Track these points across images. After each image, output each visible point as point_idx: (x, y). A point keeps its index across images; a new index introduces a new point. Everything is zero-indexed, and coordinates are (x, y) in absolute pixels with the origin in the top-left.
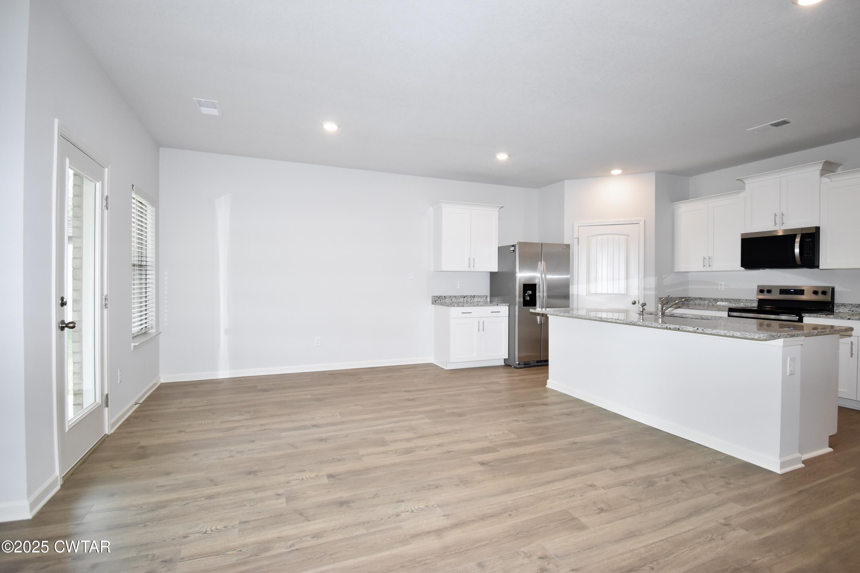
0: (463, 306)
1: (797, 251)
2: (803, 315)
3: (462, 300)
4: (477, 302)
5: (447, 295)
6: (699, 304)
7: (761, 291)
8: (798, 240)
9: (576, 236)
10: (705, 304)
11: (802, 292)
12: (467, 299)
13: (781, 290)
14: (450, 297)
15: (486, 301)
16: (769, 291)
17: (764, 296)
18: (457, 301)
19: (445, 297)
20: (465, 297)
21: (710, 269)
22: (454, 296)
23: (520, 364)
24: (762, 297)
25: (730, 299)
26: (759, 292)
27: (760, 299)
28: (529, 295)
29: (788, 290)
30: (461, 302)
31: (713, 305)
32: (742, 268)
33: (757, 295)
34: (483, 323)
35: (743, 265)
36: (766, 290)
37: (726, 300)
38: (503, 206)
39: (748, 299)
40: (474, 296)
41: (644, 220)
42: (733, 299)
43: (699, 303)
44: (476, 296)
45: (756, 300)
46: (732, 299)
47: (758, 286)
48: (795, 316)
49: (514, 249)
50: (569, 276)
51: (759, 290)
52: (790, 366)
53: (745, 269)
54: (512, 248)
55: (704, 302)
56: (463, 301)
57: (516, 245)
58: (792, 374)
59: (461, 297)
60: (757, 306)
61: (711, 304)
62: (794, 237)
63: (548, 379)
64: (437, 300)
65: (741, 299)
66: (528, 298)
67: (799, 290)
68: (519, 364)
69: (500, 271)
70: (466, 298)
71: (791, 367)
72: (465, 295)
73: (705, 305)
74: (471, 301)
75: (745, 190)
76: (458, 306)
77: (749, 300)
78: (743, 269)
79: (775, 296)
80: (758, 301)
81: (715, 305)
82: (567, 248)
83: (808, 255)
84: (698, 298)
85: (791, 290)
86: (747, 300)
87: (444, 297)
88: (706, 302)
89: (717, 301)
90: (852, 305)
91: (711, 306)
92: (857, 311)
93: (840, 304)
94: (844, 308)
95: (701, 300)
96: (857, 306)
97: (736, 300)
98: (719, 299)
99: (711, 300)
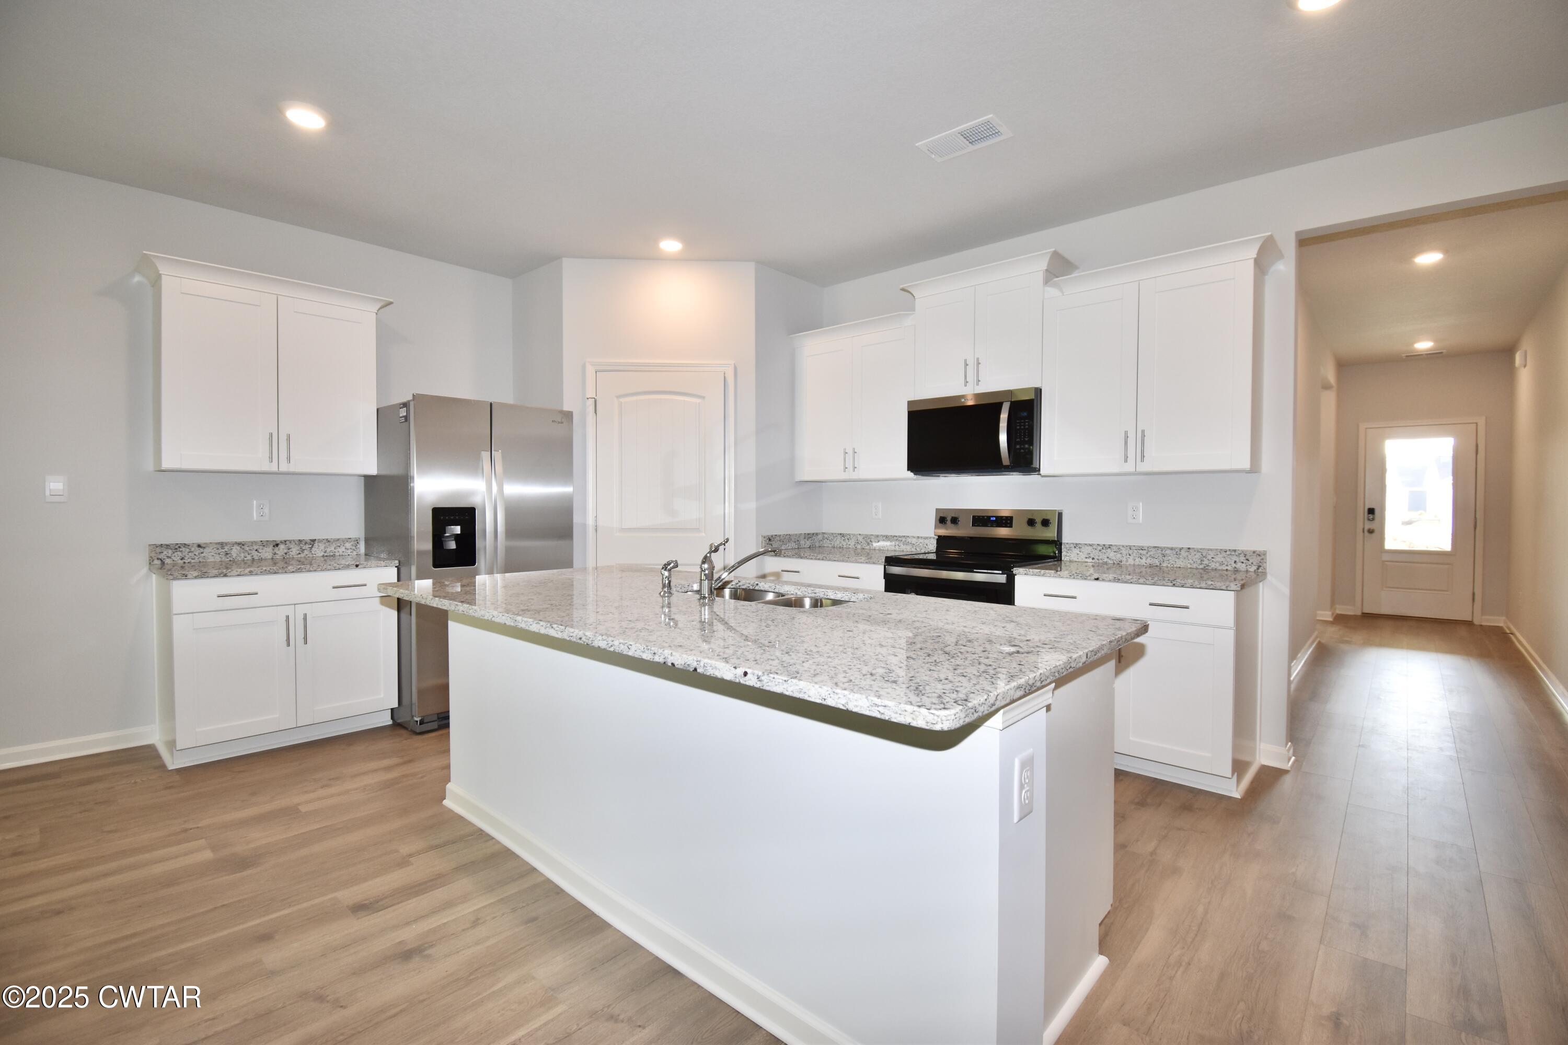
0: (225, 575)
1: (1003, 438)
2: (1015, 571)
3: (267, 554)
4: (323, 556)
5: (208, 542)
6: (840, 547)
7: (942, 520)
8: (1004, 416)
9: (590, 393)
10: (850, 546)
11: (1009, 521)
12: (286, 551)
13: (974, 518)
14: (219, 546)
15: (355, 553)
16: (955, 521)
17: (947, 529)
18: (249, 557)
19: (199, 546)
20: (277, 545)
21: (854, 476)
22: (239, 544)
23: (425, 721)
24: (943, 532)
25: (891, 536)
26: (938, 522)
27: (939, 536)
28: (457, 538)
29: (986, 518)
30: (266, 559)
31: (863, 549)
32: (909, 472)
33: (936, 527)
34: (305, 619)
35: (910, 468)
36: (949, 519)
37: (884, 538)
38: (391, 300)
39: (921, 536)
40: (314, 541)
41: (733, 366)
42: (896, 536)
43: (841, 545)
44: (320, 541)
45: (934, 538)
47: (937, 510)
48: (1001, 572)
49: (405, 414)
50: (569, 489)
51: (938, 518)
52: (1022, 787)
53: (915, 474)
54: (403, 412)
55: (849, 543)
56: (270, 557)
57: (409, 402)
58: (1026, 812)
59: (264, 544)
60: (935, 551)
61: (859, 547)
62: (997, 407)
63: (450, 781)
64: (168, 557)
65: (908, 537)
66: (452, 545)
67: (1004, 518)
68: (422, 722)
69: (384, 473)
70: (282, 546)
71: (1024, 791)
72: (278, 538)
73: (849, 548)
74: (302, 555)
75: (914, 311)
76: (203, 575)
77: (922, 538)
78: (911, 475)
79: (965, 530)
80: (937, 540)
81: (867, 548)
82: (563, 420)
83: (1022, 446)
84: (839, 534)
85: (992, 519)
86: (918, 537)
87: (195, 546)
88: (852, 543)
89: (869, 541)
90: (1091, 545)
91: (859, 551)
92: (1100, 558)
93: (1072, 545)
94: (1079, 553)
95: (843, 538)
96: (1101, 548)
97: (901, 539)
98: (873, 537)
99: (860, 538)
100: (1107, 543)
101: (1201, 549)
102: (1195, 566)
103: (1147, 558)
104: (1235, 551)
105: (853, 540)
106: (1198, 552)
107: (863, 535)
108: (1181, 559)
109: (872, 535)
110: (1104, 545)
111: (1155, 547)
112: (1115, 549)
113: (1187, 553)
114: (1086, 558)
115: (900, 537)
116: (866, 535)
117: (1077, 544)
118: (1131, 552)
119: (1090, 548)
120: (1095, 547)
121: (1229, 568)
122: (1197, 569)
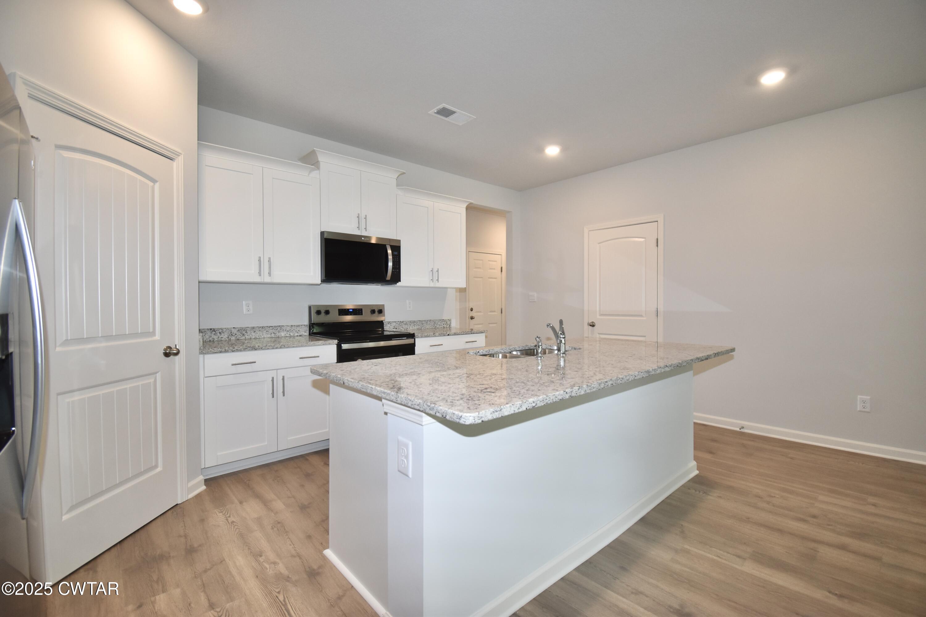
1: (390, 264)
6: (210, 341)
7: (318, 313)
8: (390, 252)
10: (222, 339)
11: (360, 312)
13: (339, 310)
16: (328, 312)
25: (267, 326)
26: (311, 314)
29: (346, 310)
36: (323, 311)
37: (260, 329)
39: (294, 324)
42: (272, 327)
43: (211, 339)
46: (270, 327)
55: (221, 336)
62: (387, 247)
65: (283, 326)
67: (358, 310)
73: (222, 340)
77: (295, 326)
79: (334, 317)
81: (241, 338)
83: (396, 270)
84: (208, 329)
85: (350, 310)
86: (292, 326)
88: (225, 336)
89: (244, 332)
90: (395, 322)
91: (234, 342)
92: (399, 328)
93: (387, 323)
94: (390, 326)
95: (214, 333)
96: (399, 323)
97: (276, 328)
98: (249, 329)
99: (234, 331)
100: (402, 320)
101: (434, 320)
102: (432, 327)
103: (417, 326)
104: (443, 320)
105: (226, 333)
106: (433, 321)
107: (237, 328)
108: (428, 325)
109: (248, 327)
110: (401, 321)
111: (419, 321)
112: (405, 323)
113: (430, 322)
114: (393, 328)
115: (275, 326)
116: (240, 328)
117: (389, 322)
118: (411, 324)
119: (395, 323)
120: (397, 323)
121: (442, 327)
122: (433, 328)
